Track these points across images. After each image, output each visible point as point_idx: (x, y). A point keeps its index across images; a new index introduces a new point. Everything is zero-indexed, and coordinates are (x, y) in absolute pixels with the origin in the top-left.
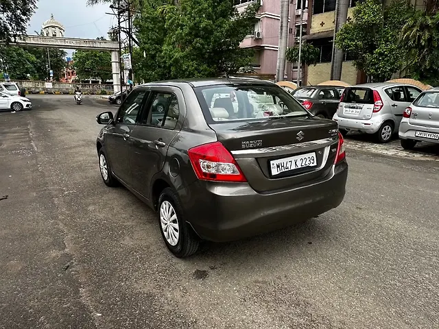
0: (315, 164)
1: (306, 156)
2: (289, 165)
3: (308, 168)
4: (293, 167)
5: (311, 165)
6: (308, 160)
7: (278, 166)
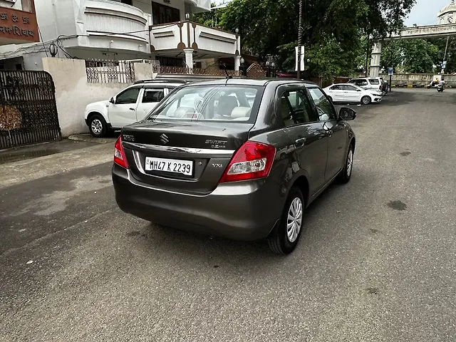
0: (190, 174)
1: (182, 162)
2: (162, 165)
3: (180, 175)
4: (165, 169)
5: (186, 173)
6: (182, 167)
7: (152, 164)
